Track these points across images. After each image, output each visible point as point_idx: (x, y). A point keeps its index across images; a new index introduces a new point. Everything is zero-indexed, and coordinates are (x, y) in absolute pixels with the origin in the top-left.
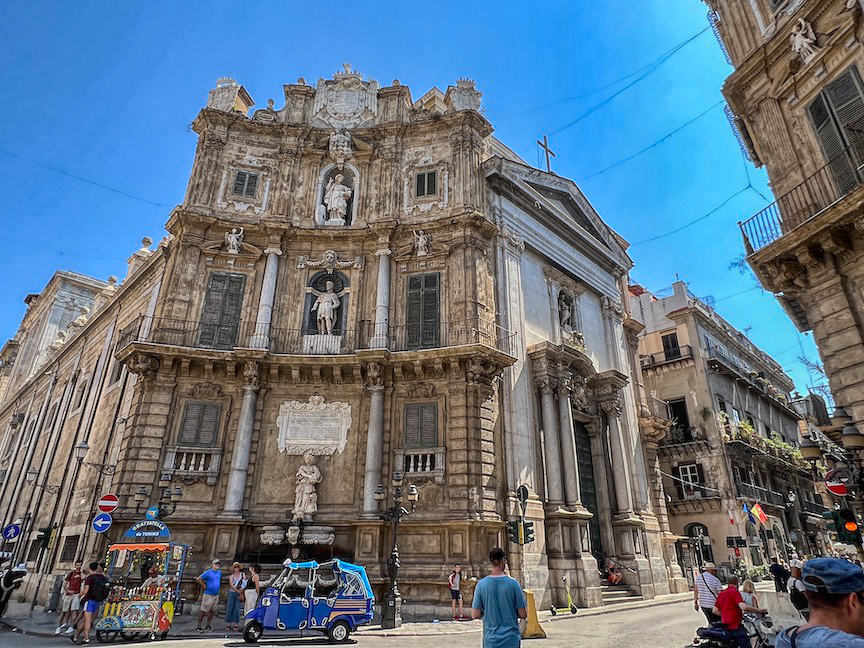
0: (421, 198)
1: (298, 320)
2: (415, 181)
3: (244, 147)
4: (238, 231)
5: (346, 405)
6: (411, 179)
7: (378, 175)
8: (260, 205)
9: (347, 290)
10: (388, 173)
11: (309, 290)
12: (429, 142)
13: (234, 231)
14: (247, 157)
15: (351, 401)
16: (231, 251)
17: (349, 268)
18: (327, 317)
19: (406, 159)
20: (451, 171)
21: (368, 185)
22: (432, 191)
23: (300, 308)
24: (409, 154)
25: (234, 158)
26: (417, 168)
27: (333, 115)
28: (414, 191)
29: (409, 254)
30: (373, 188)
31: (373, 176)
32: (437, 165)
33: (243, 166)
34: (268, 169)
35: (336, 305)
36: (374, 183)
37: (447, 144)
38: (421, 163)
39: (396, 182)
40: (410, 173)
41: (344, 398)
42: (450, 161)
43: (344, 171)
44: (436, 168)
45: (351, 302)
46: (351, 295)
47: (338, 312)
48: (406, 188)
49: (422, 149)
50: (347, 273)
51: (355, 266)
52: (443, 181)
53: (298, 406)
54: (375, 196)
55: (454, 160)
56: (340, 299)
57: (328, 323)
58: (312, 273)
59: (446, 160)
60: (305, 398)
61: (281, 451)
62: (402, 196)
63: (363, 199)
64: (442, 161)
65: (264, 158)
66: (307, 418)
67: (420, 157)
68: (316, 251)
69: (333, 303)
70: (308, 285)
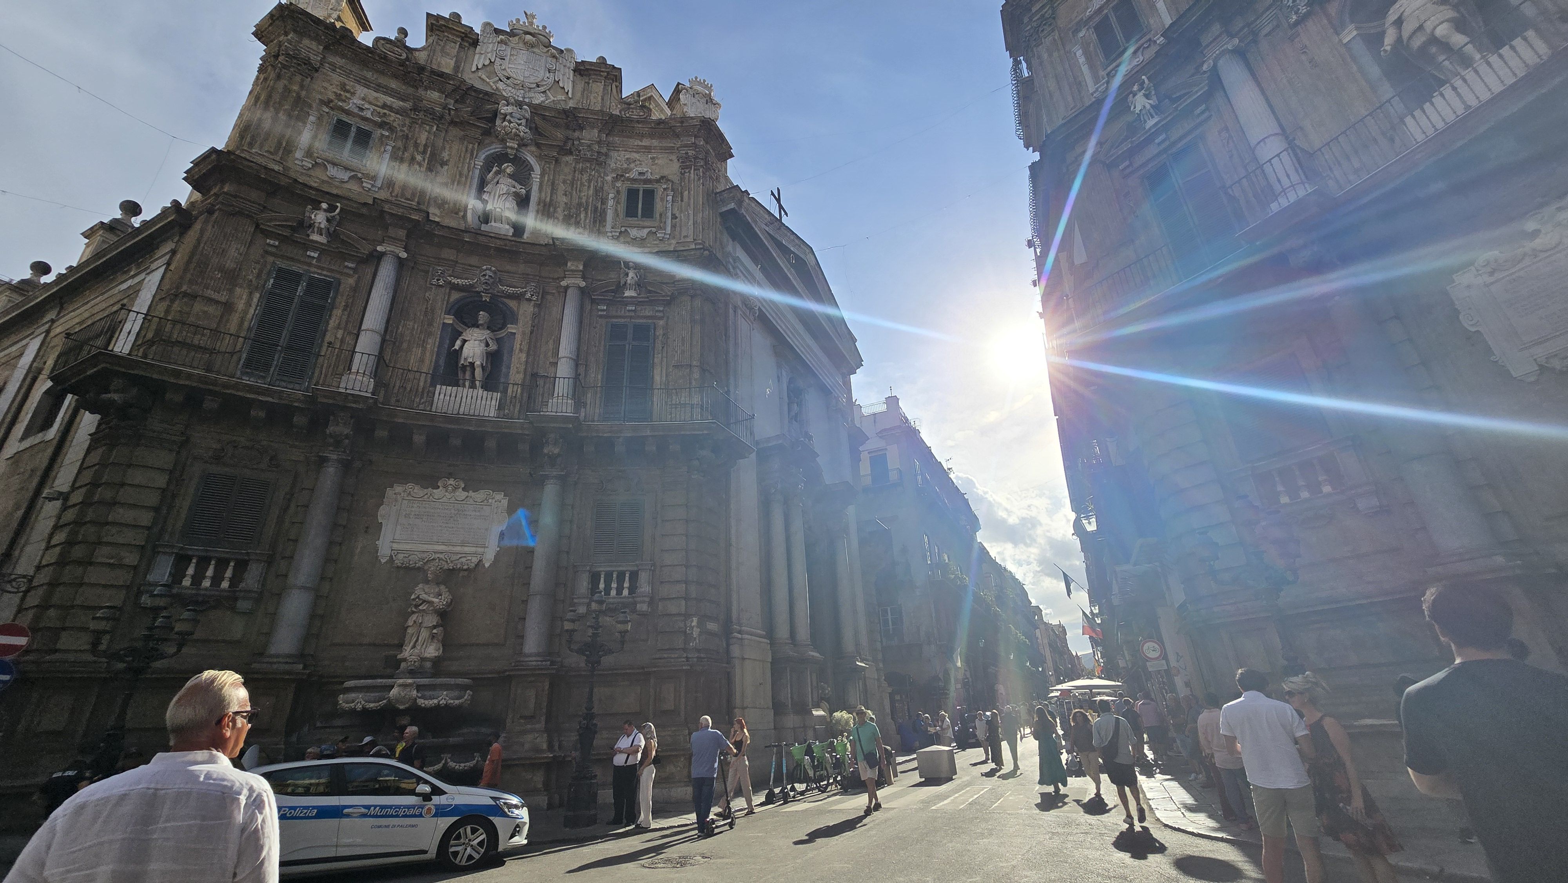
0: (632, 221)
1: (427, 362)
2: (623, 197)
3: (350, 85)
4: (332, 208)
5: (500, 496)
6: (618, 192)
7: (570, 177)
8: (373, 178)
9: (511, 328)
10: (585, 177)
11: (449, 320)
12: (648, 149)
13: (324, 206)
14: (356, 100)
15: (509, 490)
16: (315, 237)
17: (518, 297)
18: (478, 363)
19: (613, 165)
20: (678, 194)
21: (554, 190)
22: (648, 212)
23: (432, 344)
24: (618, 159)
25: (332, 97)
26: (628, 179)
27: (503, 79)
28: (622, 208)
29: (612, 291)
30: (560, 192)
31: (562, 177)
32: (658, 181)
33: (348, 113)
34: (391, 129)
35: (493, 347)
36: (561, 188)
37: (674, 157)
38: (632, 175)
39: (596, 191)
40: (619, 184)
41: (498, 485)
42: (676, 179)
43: (517, 161)
44: (656, 186)
45: (517, 346)
46: (518, 337)
47: (494, 359)
48: (611, 203)
49: (636, 156)
50: (512, 304)
51: (528, 295)
52: (663, 203)
53: (418, 491)
54: (562, 205)
55: (682, 179)
56: (498, 341)
57: (478, 373)
58: (455, 296)
59: (670, 177)
60: (430, 481)
61: (383, 561)
62: (603, 213)
63: (545, 205)
64: (665, 177)
65: (385, 111)
66: (433, 511)
67: (632, 165)
68: (465, 264)
69: (487, 345)
70: (448, 313)
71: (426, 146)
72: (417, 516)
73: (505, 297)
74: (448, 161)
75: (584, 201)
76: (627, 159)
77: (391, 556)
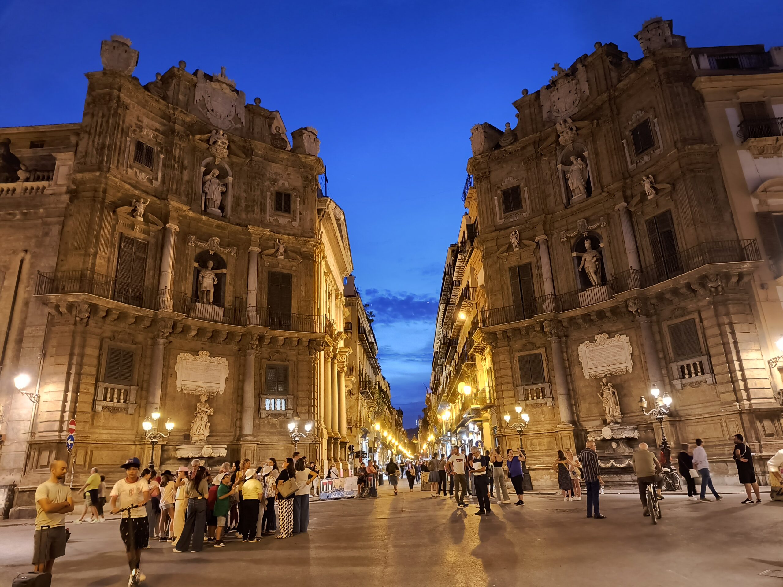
0: (279, 213)
2: (274, 197)
4: (145, 202)
5: (224, 360)
6: (272, 194)
7: (246, 181)
8: (157, 179)
10: (256, 183)
11: (196, 265)
12: (286, 168)
13: (142, 200)
14: (145, 128)
15: (229, 357)
16: (139, 218)
17: (227, 254)
20: (302, 199)
22: (288, 208)
24: (271, 172)
26: (277, 186)
27: (210, 111)
28: (274, 205)
29: (272, 254)
30: (242, 190)
31: (243, 180)
32: (292, 190)
33: (142, 136)
34: (161, 146)
35: (216, 282)
36: (243, 187)
37: (299, 176)
38: (279, 184)
39: (261, 192)
40: (272, 189)
42: (301, 190)
44: (291, 192)
45: (228, 281)
46: (228, 276)
48: (268, 200)
49: (280, 171)
50: (224, 257)
51: (232, 254)
52: (296, 205)
53: (190, 357)
54: (244, 198)
55: (304, 191)
57: (212, 295)
58: (198, 251)
59: (298, 188)
60: (195, 352)
61: (179, 390)
62: (265, 204)
63: (236, 198)
64: (295, 188)
65: (157, 133)
66: (197, 366)
69: (214, 280)
70: (196, 261)
71: (179, 158)
72: (191, 369)
73: (220, 253)
74: (187, 167)
75: (256, 198)
76: (275, 172)
77: (182, 389)
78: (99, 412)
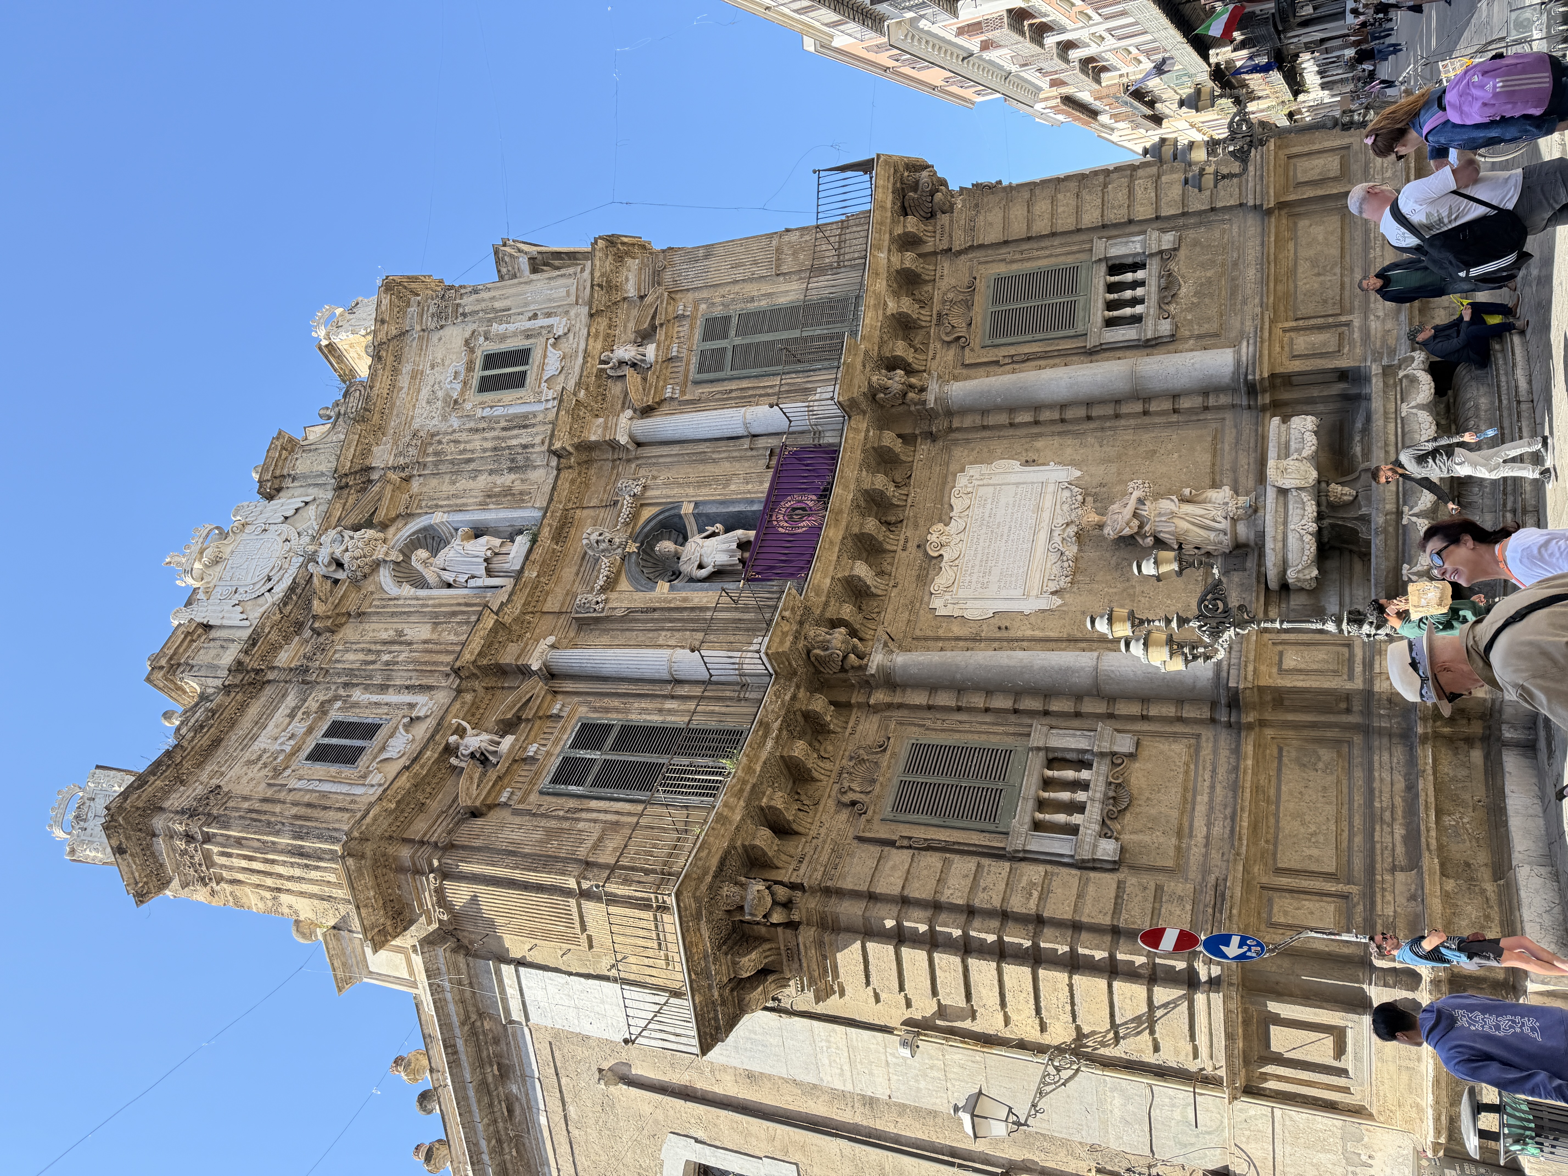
0: (531, 378)
2: (491, 396)
3: (248, 756)
4: (461, 732)
5: (962, 481)
6: (481, 404)
7: (447, 476)
8: (412, 706)
9: (685, 510)
11: (662, 585)
12: (416, 376)
13: (453, 739)
14: (277, 743)
15: (953, 467)
16: (504, 749)
17: (638, 504)
19: (435, 421)
20: (498, 317)
21: (464, 493)
22: (521, 356)
24: (426, 415)
25: (266, 770)
26: (462, 395)
27: (269, 586)
28: (511, 395)
29: (645, 376)
30: (470, 485)
31: (445, 487)
32: (472, 351)
33: (296, 750)
34: (331, 702)
36: (462, 487)
37: (435, 336)
38: (456, 389)
40: (468, 407)
41: (945, 484)
42: (472, 324)
43: (410, 546)
44: (478, 352)
46: (701, 498)
48: (498, 411)
49: (425, 391)
51: (636, 491)
52: (509, 336)
53: (944, 578)
54: (491, 480)
59: (467, 334)
60: (930, 566)
61: (1060, 602)
62: (509, 418)
63: (489, 496)
64: (466, 341)
65: (300, 712)
66: (979, 556)
67: (440, 394)
68: (574, 581)
69: (710, 535)
70: (653, 586)
71: (369, 652)
72: (987, 572)
73: (635, 525)
74: (396, 630)
75: (491, 445)
76: (428, 402)
77: (1053, 593)
78: (1123, 850)
